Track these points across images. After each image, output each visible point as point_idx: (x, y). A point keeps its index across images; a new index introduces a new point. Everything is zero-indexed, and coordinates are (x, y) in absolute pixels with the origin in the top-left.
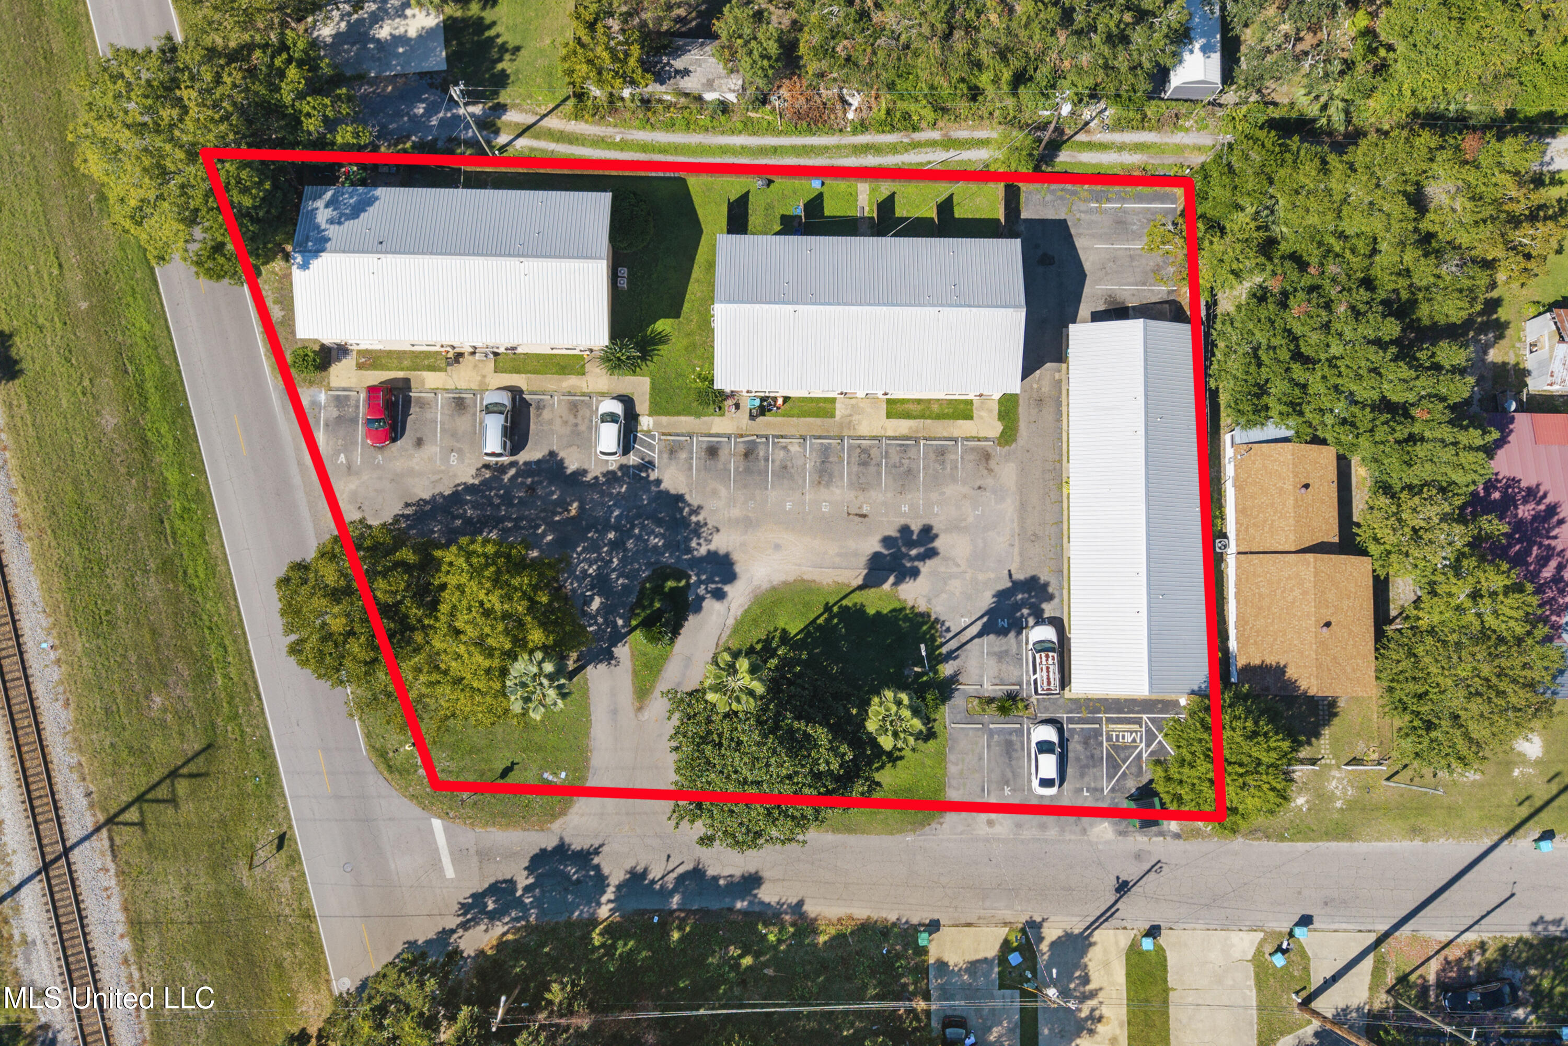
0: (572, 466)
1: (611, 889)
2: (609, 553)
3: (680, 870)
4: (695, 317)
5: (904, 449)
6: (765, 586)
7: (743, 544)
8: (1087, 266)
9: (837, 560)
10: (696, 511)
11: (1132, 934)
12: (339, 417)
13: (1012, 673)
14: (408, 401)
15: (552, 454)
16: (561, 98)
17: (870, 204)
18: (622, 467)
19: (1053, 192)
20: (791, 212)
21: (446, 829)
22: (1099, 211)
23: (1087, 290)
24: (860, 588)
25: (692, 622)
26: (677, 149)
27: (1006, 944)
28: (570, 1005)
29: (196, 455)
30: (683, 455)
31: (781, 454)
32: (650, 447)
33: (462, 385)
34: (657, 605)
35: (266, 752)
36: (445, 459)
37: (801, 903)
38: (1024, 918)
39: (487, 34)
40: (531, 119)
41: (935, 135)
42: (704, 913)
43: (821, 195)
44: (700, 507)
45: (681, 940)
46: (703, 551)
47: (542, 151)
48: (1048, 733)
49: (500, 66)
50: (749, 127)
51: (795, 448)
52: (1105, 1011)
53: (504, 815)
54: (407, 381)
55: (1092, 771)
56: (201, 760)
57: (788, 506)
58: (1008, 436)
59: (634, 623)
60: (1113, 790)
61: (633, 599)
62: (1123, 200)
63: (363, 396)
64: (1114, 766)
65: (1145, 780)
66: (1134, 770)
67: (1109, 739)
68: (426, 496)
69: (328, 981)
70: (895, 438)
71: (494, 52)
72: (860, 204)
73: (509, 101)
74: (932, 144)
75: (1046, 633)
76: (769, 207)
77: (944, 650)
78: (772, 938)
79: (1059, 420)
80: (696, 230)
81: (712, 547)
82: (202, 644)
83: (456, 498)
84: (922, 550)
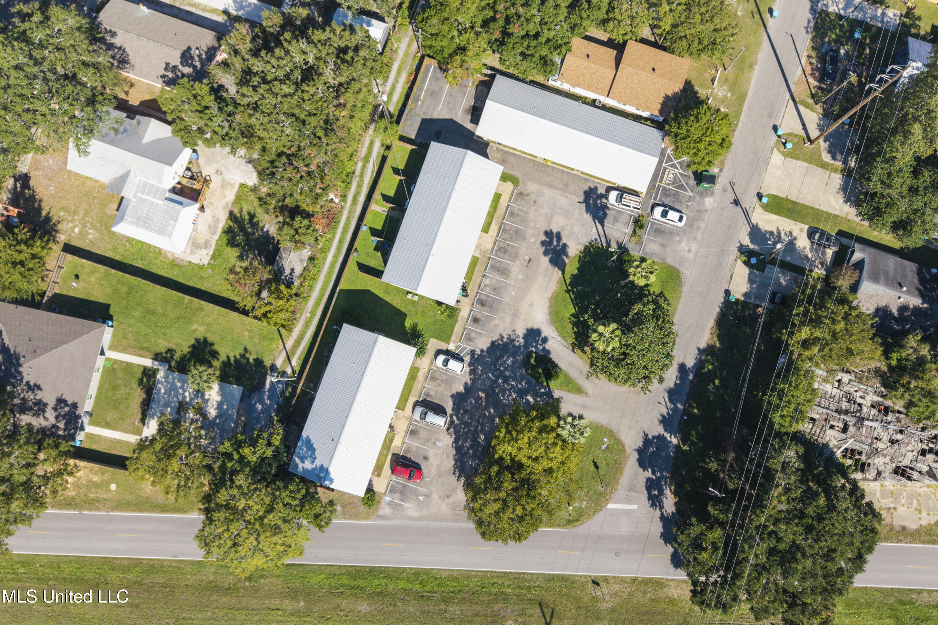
0: (461, 389)
1: (665, 434)
2: (508, 385)
3: (667, 399)
4: (409, 307)
5: (505, 230)
6: (547, 317)
7: (525, 321)
8: (447, 117)
9: (546, 279)
10: (502, 337)
11: (758, 206)
12: (400, 493)
13: (625, 218)
14: (404, 457)
15: (452, 396)
16: (278, 336)
17: (382, 206)
18: (470, 365)
19: (407, 120)
20: (374, 245)
21: (614, 503)
22: (423, 102)
23: (459, 121)
24: (563, 273)
25: (553, 356)
26: (324, 289)
27: (745, 263)
28: (721, 461)
29: (395, 570)
30: (473, 335)
31: (488, 288)
32: (464, 349)
33: (405, 428)
34: (540, 370)
35: (551, 578)
36: (438, 448)
37: (699, 349)
38: (736, 251)
39: (232, 362)
40: (284, 354)
41: (360, 164)
42: (689, 395)
43: (371, 228)
44: (501, 335)
45: (698, 409)
46: (522, 341)
47: (302, 353)
48: (658, 211)
49: (251, 361)
50: (325, 251)
51: (487, 281)
52: (788, 229)
53: (616, 473)
54: (394, 454)
55: (680, 198)
56: (545, 610)
57: (513, 293)
58: (515, 181)
59: (545, 384)
60: (692, 191)
61: (534, 381)
62: (422, 89)
63: (394, 478)
64: (681, 187)
65: (692, 175)
66: (686, 179)
67: (669, 184)
68: (453, 463)
69: (667, 580)
70: (498, 233)
71: (244, 361)
72: (381, 211)
73: (270, 362)
74: (364, 167)
75: (613, 195)
76: (367, 254)
77: (605, 245)
78: (710, 367)
79: (515, 155)
80: (367, 293)
81: (521, 336)
82: (489, 594)
83: (458, 449)
84: (555, 239)
